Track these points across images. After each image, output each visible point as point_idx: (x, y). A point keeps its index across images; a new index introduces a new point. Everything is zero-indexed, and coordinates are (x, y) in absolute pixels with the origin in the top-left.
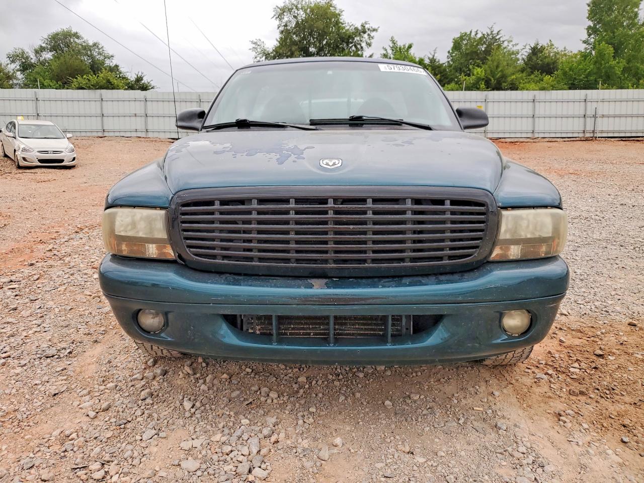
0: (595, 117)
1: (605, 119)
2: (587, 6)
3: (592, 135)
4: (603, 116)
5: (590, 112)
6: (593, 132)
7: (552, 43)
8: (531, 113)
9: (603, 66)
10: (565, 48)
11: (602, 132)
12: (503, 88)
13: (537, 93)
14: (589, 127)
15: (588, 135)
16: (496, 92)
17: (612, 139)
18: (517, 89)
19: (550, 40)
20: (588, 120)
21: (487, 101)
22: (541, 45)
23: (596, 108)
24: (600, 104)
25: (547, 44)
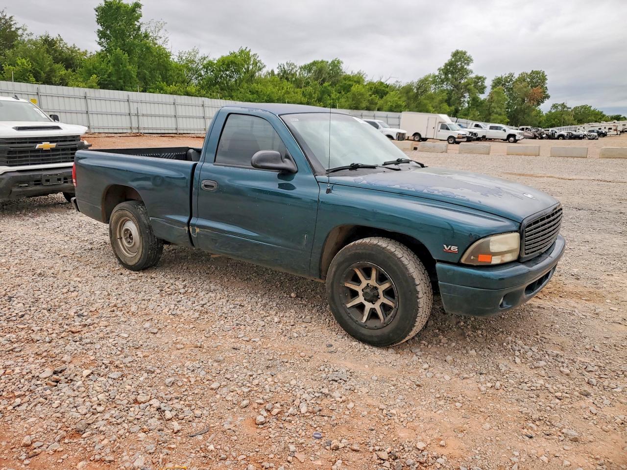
0: (137, 115)
1: (145, 118)
2: (95, 11)
3: (137, 131)
4: (143, 115)
5: (133, 111)
6: (138, 128)
7: (62, 37)
8: (84, 109)
9: (121, 69)
10: (74, 45)
11: (144, 128)
12: (54, 83)
13: (87, 90)
14: (135, 125)
15: (135, 131)
16: (48, 86)
17: (154, 135)
18: (66, 85)
19: (59, 35)
20: (133, 117)
21: (39, 94)
22: (52, 38)
23: (137, 108)
24: (140, 104)
25: (57, 38)
